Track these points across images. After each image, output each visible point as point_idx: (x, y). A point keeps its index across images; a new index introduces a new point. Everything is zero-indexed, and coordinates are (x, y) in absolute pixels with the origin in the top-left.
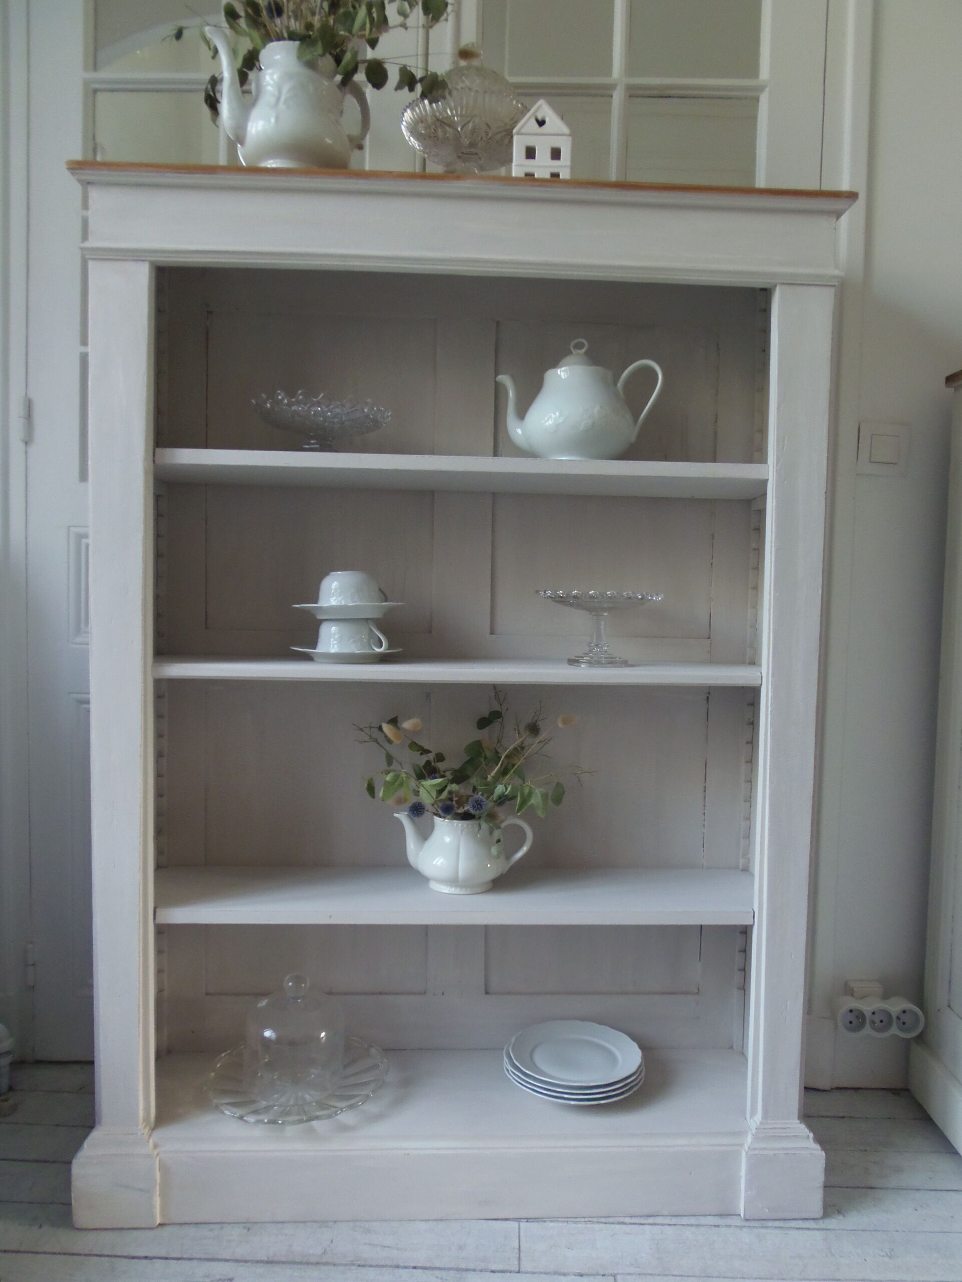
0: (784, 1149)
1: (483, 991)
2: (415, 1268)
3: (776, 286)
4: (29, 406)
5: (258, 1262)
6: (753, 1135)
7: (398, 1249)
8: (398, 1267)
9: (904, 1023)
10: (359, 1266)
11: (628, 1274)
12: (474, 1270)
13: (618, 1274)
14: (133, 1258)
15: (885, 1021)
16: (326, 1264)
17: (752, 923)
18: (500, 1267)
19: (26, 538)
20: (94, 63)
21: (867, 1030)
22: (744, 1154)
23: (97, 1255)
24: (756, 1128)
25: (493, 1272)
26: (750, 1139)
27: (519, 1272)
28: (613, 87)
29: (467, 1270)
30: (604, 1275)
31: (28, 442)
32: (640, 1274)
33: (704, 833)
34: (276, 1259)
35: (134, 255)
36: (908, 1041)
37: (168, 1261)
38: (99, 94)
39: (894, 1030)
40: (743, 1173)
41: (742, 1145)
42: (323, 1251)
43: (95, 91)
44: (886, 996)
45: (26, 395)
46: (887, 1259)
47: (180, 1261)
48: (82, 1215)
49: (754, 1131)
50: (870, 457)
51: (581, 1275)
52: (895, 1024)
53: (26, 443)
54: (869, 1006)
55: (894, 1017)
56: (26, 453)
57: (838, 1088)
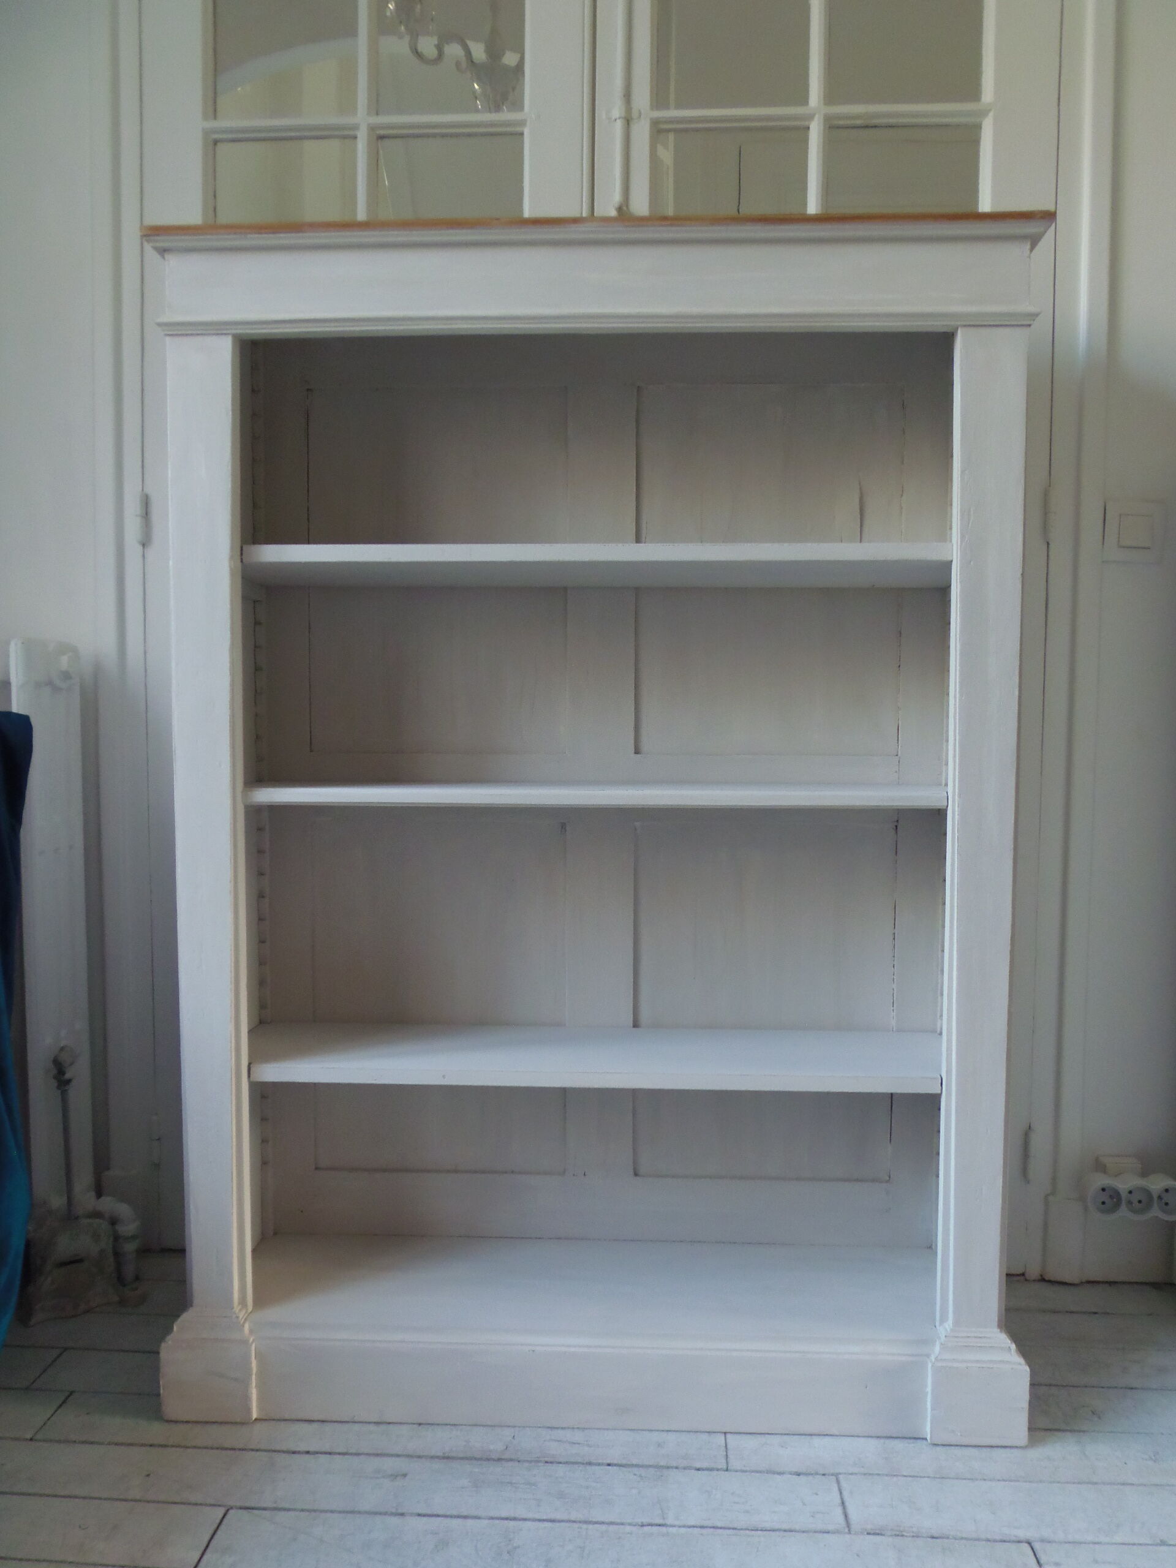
2: (609, 1465)
3: (957, 329)
4: (146, 503)
5: (432, 1457)
7: (589, 1446)
8: (590, 1464)
9: (1167, 1204)
10: (546, 1462)
11: (852, 1474)
12: (677, 1468)
13: (840, 1474)
14: (294, 1453)
15: (1144, 1201)
16: (510, 1460)
18: (705, 1465)
19: (145, 653)
20: (212, 108)
21: (1123, 1211)
23: (252, 1450)
25: (698, 1470)
27: (727, 1470)
28: (810, 118)
29: (668, 1468)
30: (824, 1475)
32: (865, 1474)
34: (453, 1454)
37: (332, 1456)
38: (220, 146)
39: (1156, 1212)
42: (505, 1448)
43: (216, 142)
44: (1144, 1174)
45: (143, 490)
50: (1119, 541)
51: (799, 1475)
52: (1155, 1205)
53: (144, 545)
54: (1124, 1184)
55: (1155, 1197)
56: (144, 556)
57: (1089, 1282)
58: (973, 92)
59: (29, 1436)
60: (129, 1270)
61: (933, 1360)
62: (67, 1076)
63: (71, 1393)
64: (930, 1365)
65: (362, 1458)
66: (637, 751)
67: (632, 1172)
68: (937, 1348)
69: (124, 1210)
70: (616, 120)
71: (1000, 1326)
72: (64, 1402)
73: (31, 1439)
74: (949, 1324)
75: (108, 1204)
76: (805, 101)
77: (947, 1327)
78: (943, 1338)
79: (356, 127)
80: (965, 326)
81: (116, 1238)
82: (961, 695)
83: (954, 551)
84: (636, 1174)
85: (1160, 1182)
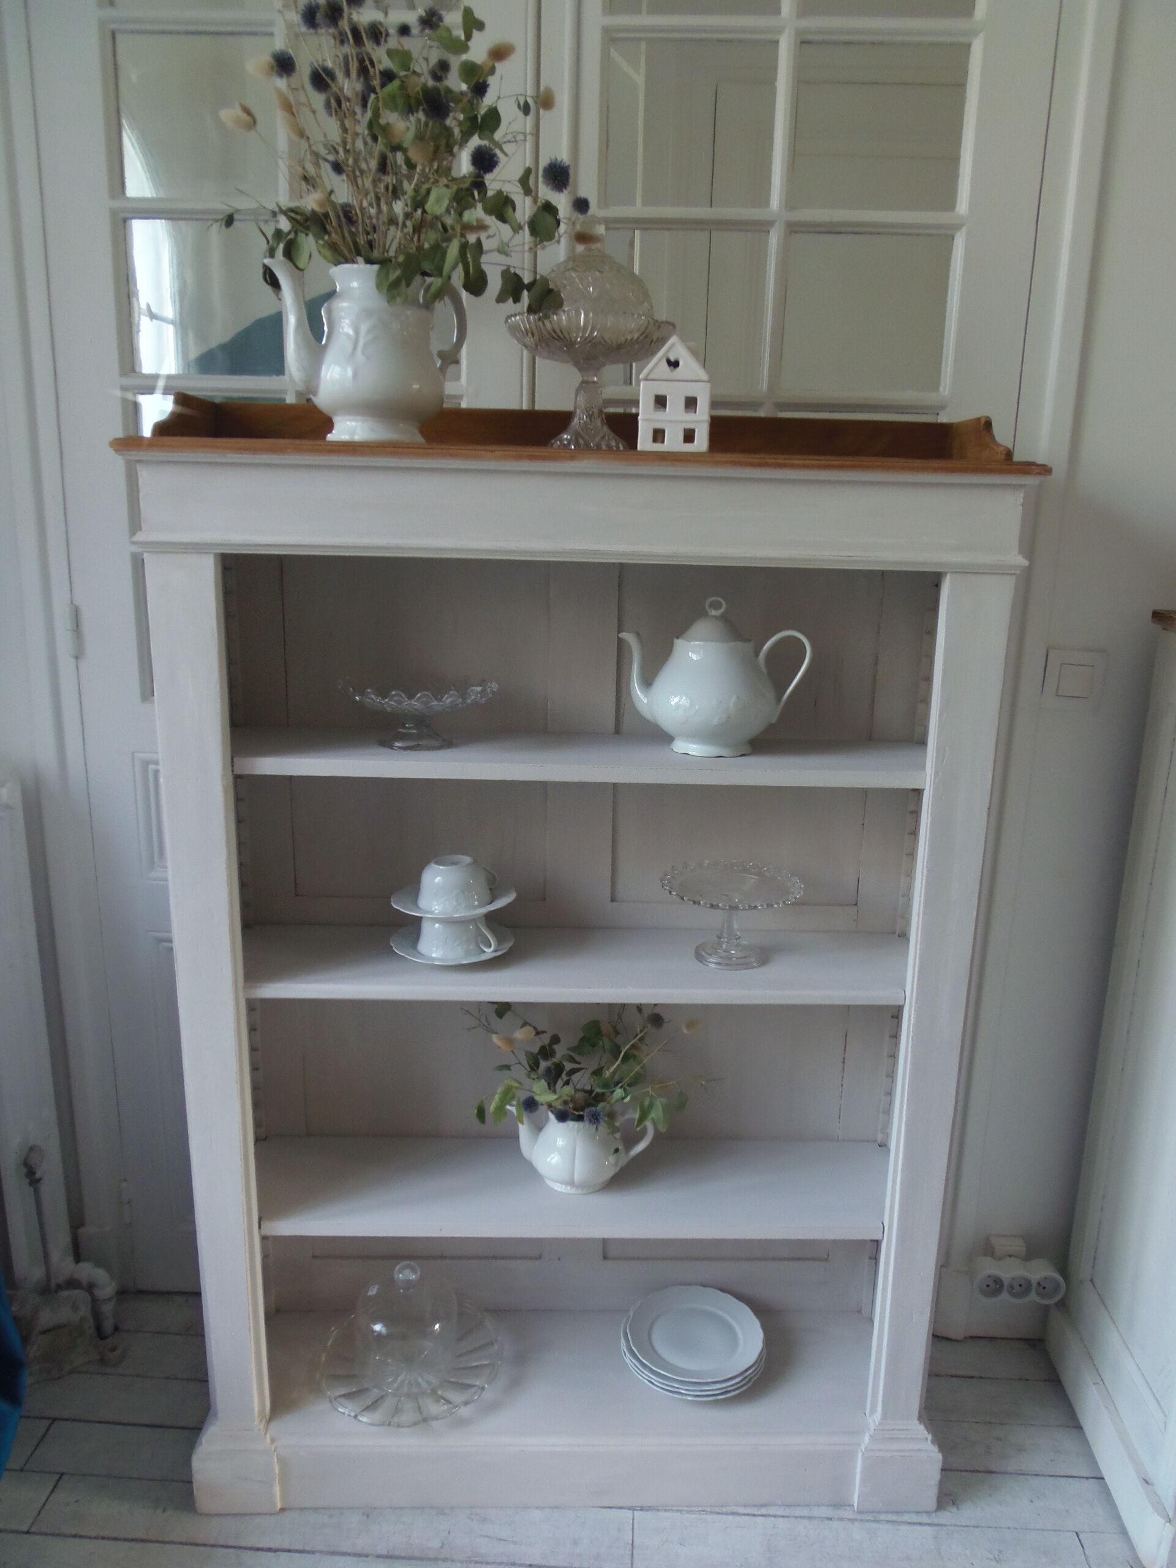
0: (900, 1451)
1: (601, 1257)
3: (946, 573)
4: (76, 614)
5: (378, 1556)
6: (870, 1436)
7: (515, 1543)
9: (1044, 1288)
14: (258, 1549)
15: (1023, 1288)
16: (445, 1560)
17: (881, 1238)
19: (86, 764)
20: (120, 183)
21: (1005, 1296)
22: (860, 1454)
23: (222, 1546)
24: (874, 1430)
26: (867, 1439)
28: (771, 223)
31: (78, 656)
33: (841, 1105)
34: (397, 1553)
35: (198, 548)
36: (1046, 1309)
37: (291, 1554)
38: (130, 223)
39: (1033, 1296)
40: (858, 1470)
41: (859, 1445)
42: (441, 1545)
43: (126, 219)
44: (1028, 1260)
45: (72, 602)
46: (994, 1563)
47: (303, 1555)
48: (204, 1500)
49: (872, 1432)
50: (1057, 690)
52: (1033, 1292)
53: (77, 658)
54: (1010, 1271)
55: (1034, 1284)
56: (77, 668)
57: (972, 1337)
58: (948, 202)
59: (25, 1529)
60: (108, 1326)
62: (38, 1176)
63: (62, 1474)
65: (317, 1555)
69: (100, 1275)
72: (55, 1487)
73: (28, 1532)
75: (86, 1271)
76: (765, 200)
80: (954, 572)
81: (94, 1301)
85: (1041, 1271)
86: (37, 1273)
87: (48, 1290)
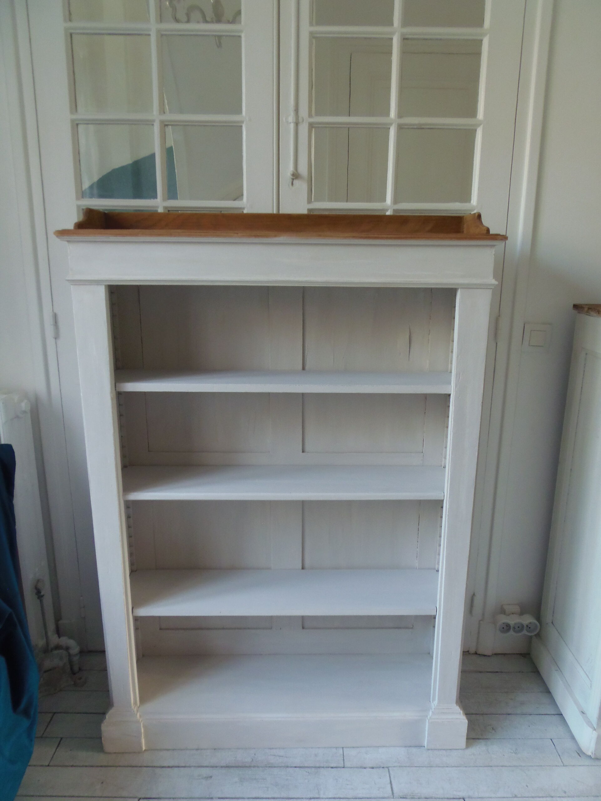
2: (296, 767)
3: (458, 289)
4: (55, 317)
5: (222, 767)
7: (286, 757)
8: (288, 767)
9: (530, 628)
10: (269, 767)
11: (394, 767)
12: (323, 767)
13: (390, 767)
14: (163, 767)
15: (520, 628)
16: (254, 767)
18: (335, 765)
19: (61, 391)
21: (511, 632)
23: (145, 767)
25: (332, 768)
27: (344, 768)
28: (390, 124)
29: (319, 767)
30: (383, 768)
31: (57, 337)
32: (400, 767)
36: (531, 637)
37: (180, 768)
38: (80, 127)
39: (525, 632)
42: (252, 760)
43: (77, 126)
44: (522, 613)
45: (53, 311)
46: (513, 754)
47: (185, 768)
48: (107, 746)
50: (529, 344)
51: (373, 768)
52: (525, 630)
53: (56, 338)
54: (513, 621)
55: (525, 626)
56: (56, 343)
57: (495, 654)
58: (473, 113)
59: (47, 764)
60: (76, 668)
61: (429, 719)
62: (42, 594)
63: (61, 739)
64: (427, 721)
65: (192, 768)
66: (303, 452)
67: (301, 627)
68: (431, 713)
69: (71, 643)
70: (291, 123)
71: (457, 703)
72: (59, 744)
73: (48, 766)
74: (436, 702)
75: (65, 641)
76: (388, 114)
77: (435, 704)
78: (433, 710)
79: (154, 121)
80: (462, 288)
81: (70, 655)
82: (452, 454)
83: (452, 390)
84: (303, 628)
85: (528, 620)
86: (41, 643)
87: (47, 650)
